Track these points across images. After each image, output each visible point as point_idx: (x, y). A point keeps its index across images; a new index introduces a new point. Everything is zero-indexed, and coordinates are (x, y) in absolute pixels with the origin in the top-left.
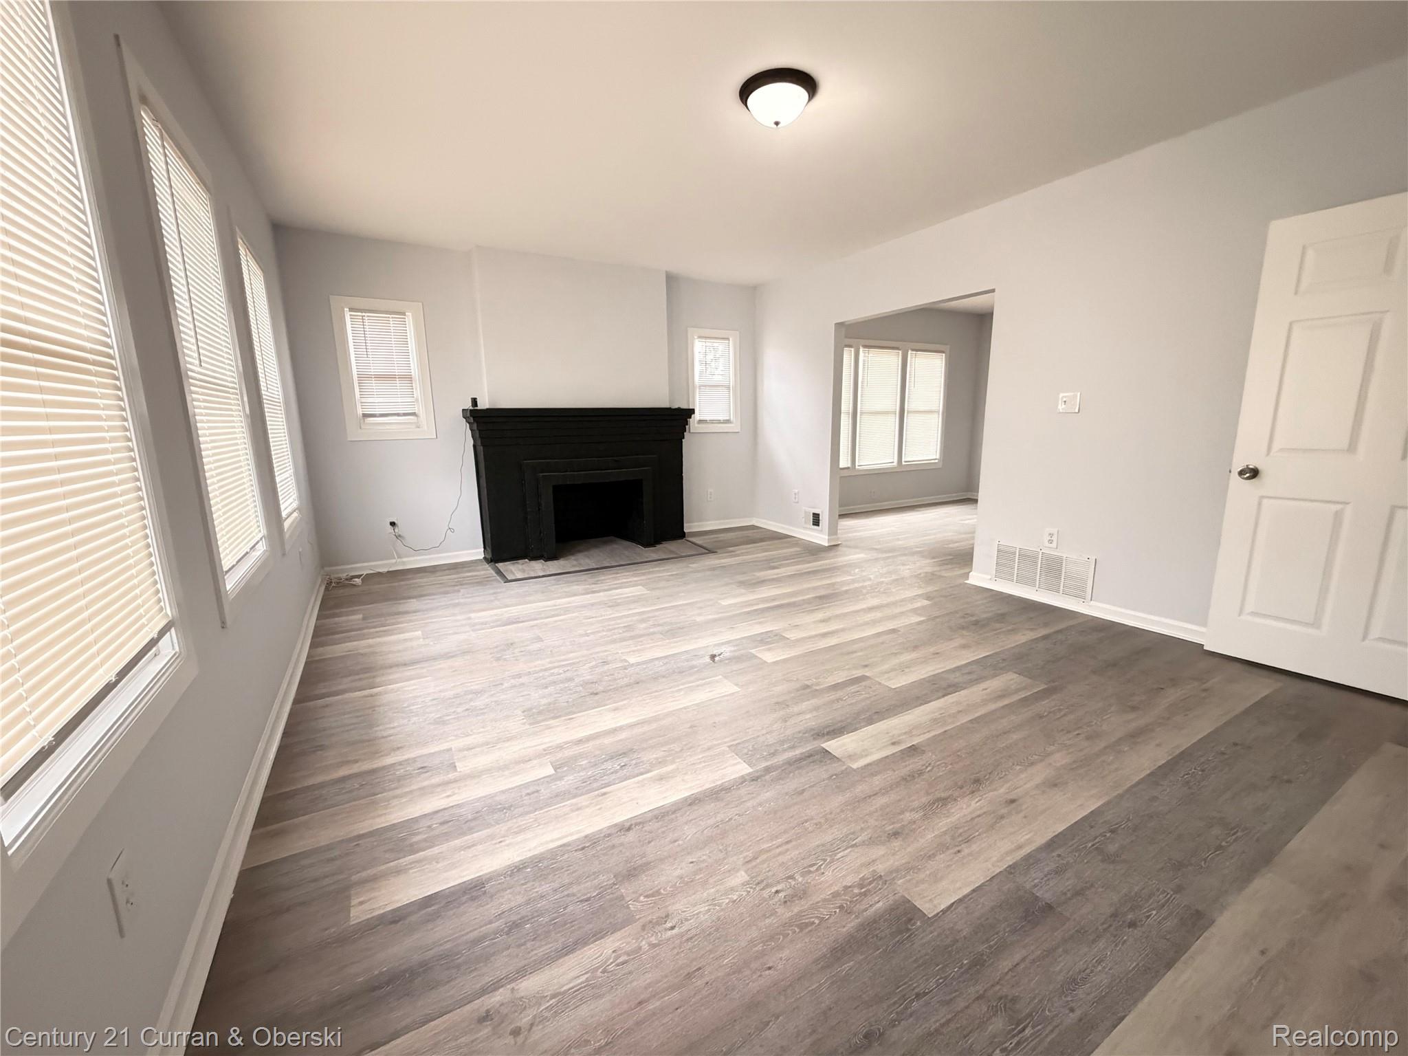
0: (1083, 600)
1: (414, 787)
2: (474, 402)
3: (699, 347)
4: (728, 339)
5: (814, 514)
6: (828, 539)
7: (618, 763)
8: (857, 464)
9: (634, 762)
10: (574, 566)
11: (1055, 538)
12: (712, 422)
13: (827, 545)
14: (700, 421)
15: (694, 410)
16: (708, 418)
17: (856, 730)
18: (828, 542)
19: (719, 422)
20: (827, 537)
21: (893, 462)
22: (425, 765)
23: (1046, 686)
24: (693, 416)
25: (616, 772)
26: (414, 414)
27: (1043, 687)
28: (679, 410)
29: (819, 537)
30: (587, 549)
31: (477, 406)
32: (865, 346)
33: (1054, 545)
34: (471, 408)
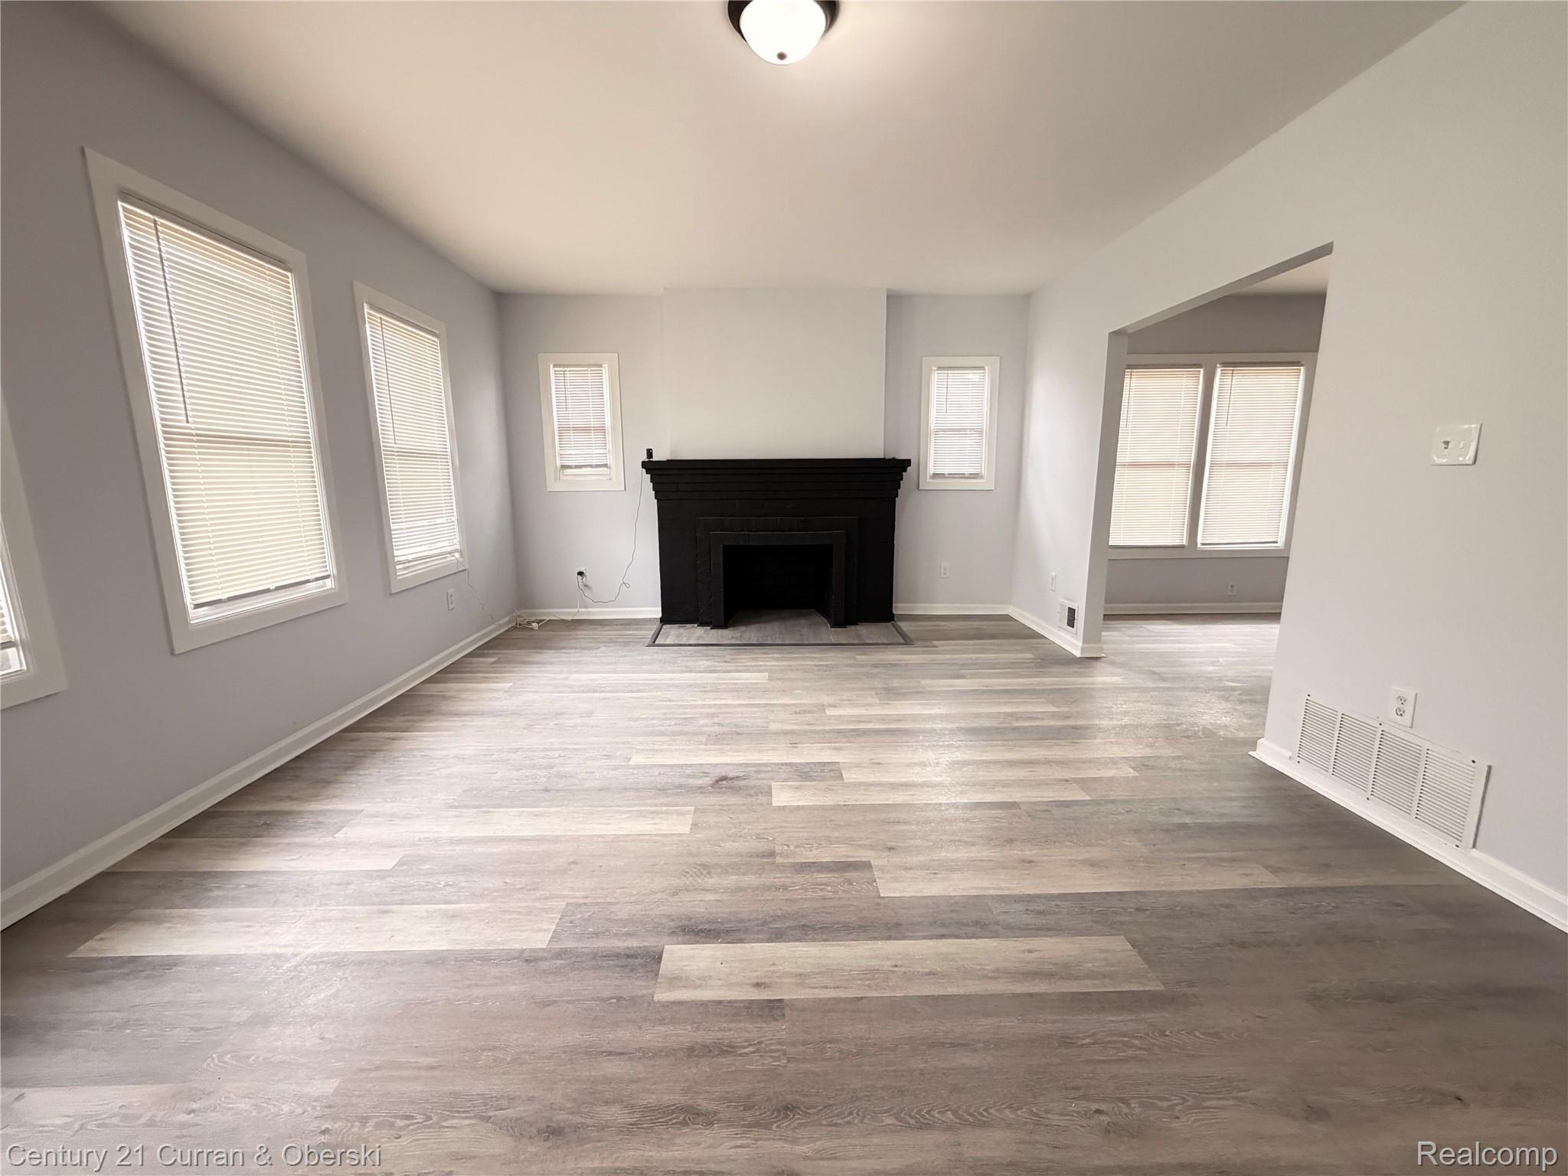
0: (1458, 843)
2: (650, 453)
3: (936, 378)
4: (982, 368)
5: (1069, 608)
6: (1082, 648)
8: (1199, 541)
11: (1408, 708)
12: (952, 476)
13: (1078, 654)
14: (935, 476)
15: (909, 461)
16: (946, 472)
17: (741, 941)
18: (1082, 653)
19: (962, 476)
20: (1080, 644)
21: (1276, 542)
23: (1160, 988)
24: (909, 468)
26: (606, 466)
27: (1157, 987)
28: (894, 460)
29: (1072, 643)
31: (652, 458)
33: (1406, 719)
34: (647, 460)
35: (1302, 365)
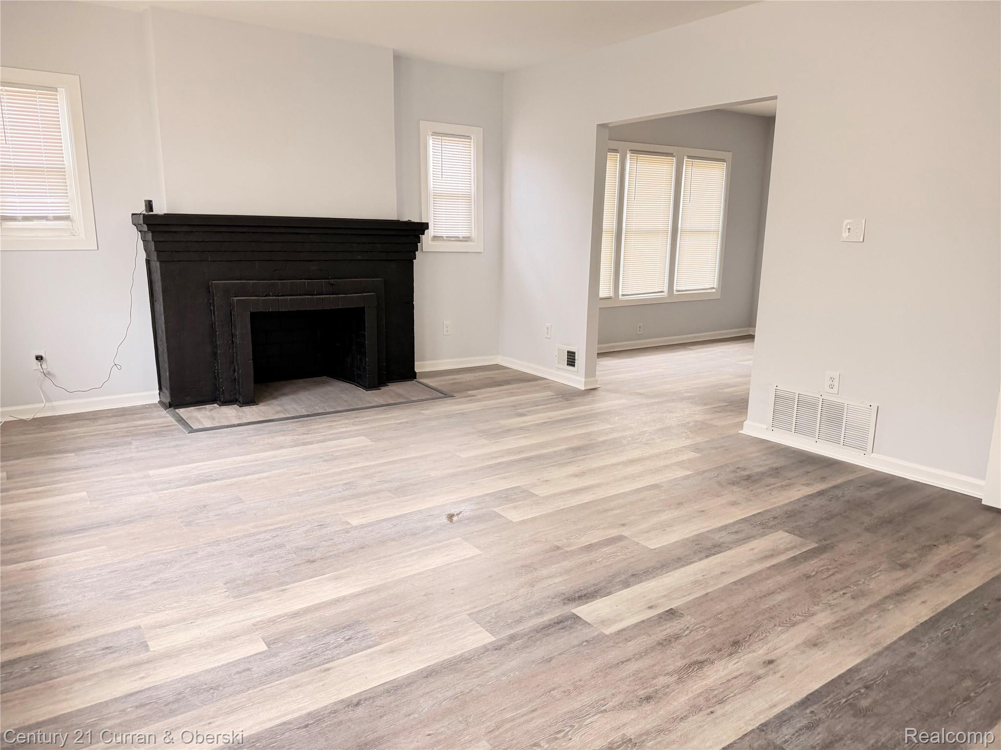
0: (865, 452)
1: (97, 670)
2: (149, 205)
3: (432, 144)
4: (468, 137)
5: (568, 352)
6: (585, 382)
7: (342, 637)
8: (620, 293)
9: (361, 635)
10: (277, 412)
11: (836, 383)
12: (449, 239)
13: (583, 388)
14: (435, 238)
15: (427, 224)
16: (444, 235)
17: (609, 593)
18: (585, 386)
19: (457, 239)
20: (583, 380)
21: (662, 292)
22: (111, 645)
23: (816, 545)
24: (426, 231)
25: (340, 646)
26: (67, 218)
27: (814, 545)
28: (409, 223)
29: (575, 379)
30: (294, 392)
31: (153, 211)
32: (634, 151)
33: (835, 390)
34: (144, 212)
35: (675, 157)
